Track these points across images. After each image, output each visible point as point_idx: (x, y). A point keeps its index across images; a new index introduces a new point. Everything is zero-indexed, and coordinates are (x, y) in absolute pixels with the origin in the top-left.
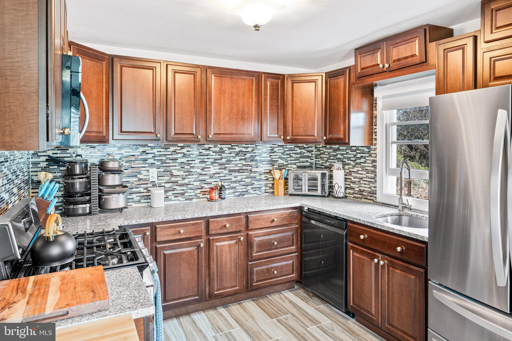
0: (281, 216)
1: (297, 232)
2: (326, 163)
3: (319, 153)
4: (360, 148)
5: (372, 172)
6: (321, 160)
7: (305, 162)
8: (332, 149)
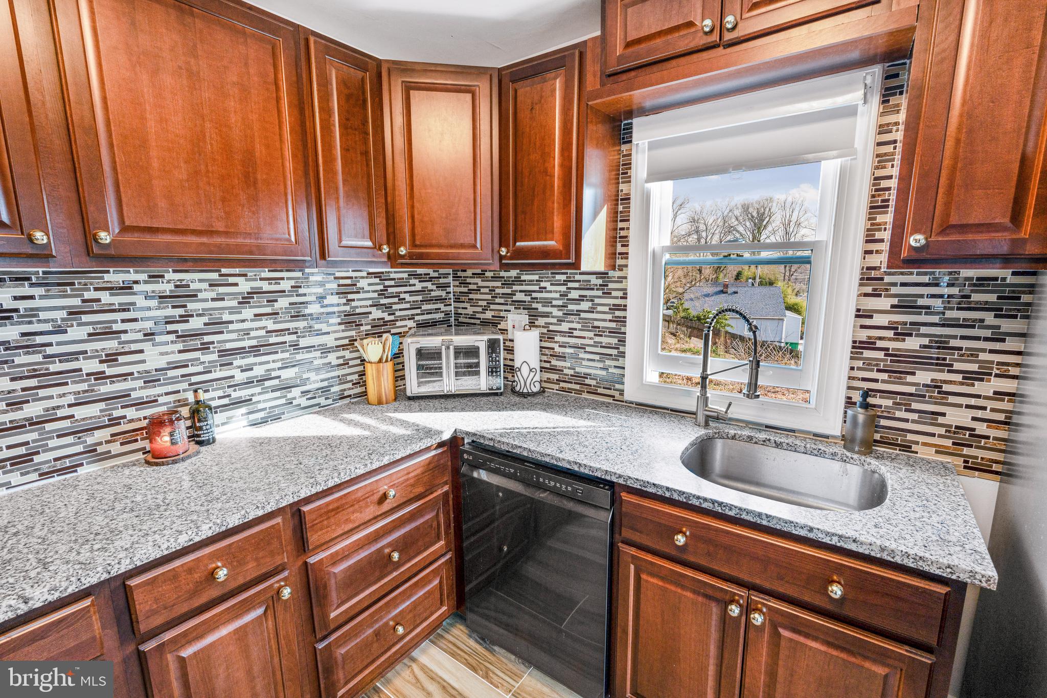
0: (405, 477)
1: (446, 503)
2: (485, 313)
3: (465, 290)
4: (578, 277)
5: (610, 332)
6: (471, 306)
7: (434, 313)
8: (501, 281)
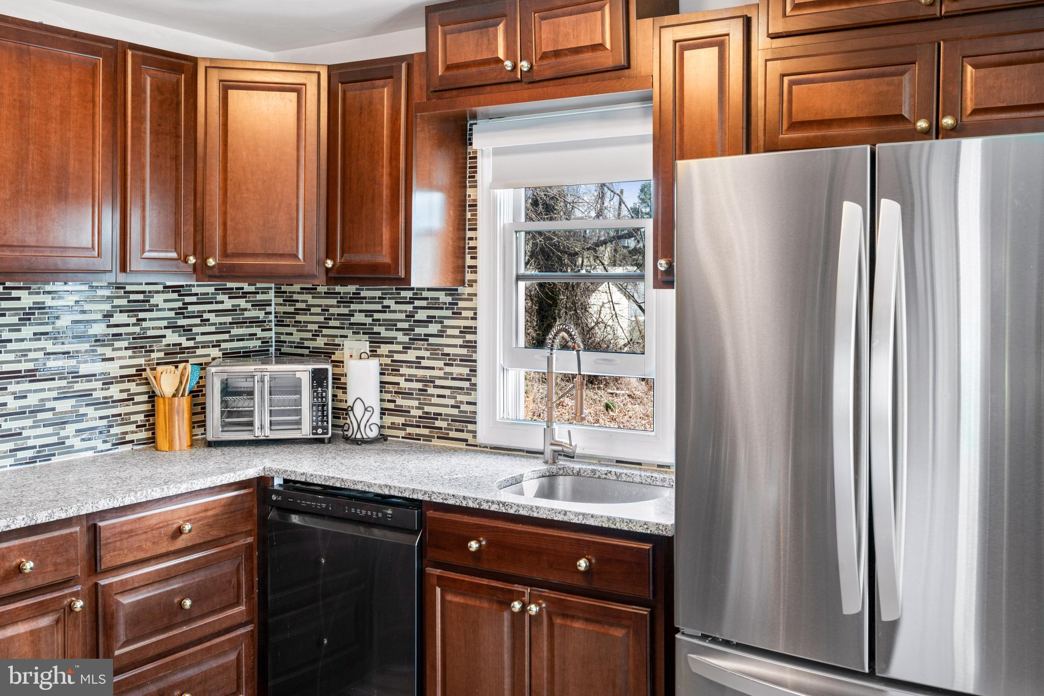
0: (203, 515)
1: (249, 558)
2: (315, 340)
3: (291, 309)
4: (425, 294)
5: (461, 360)
6: (298, 331)
7: (248, 340)
8: (337, 298)
